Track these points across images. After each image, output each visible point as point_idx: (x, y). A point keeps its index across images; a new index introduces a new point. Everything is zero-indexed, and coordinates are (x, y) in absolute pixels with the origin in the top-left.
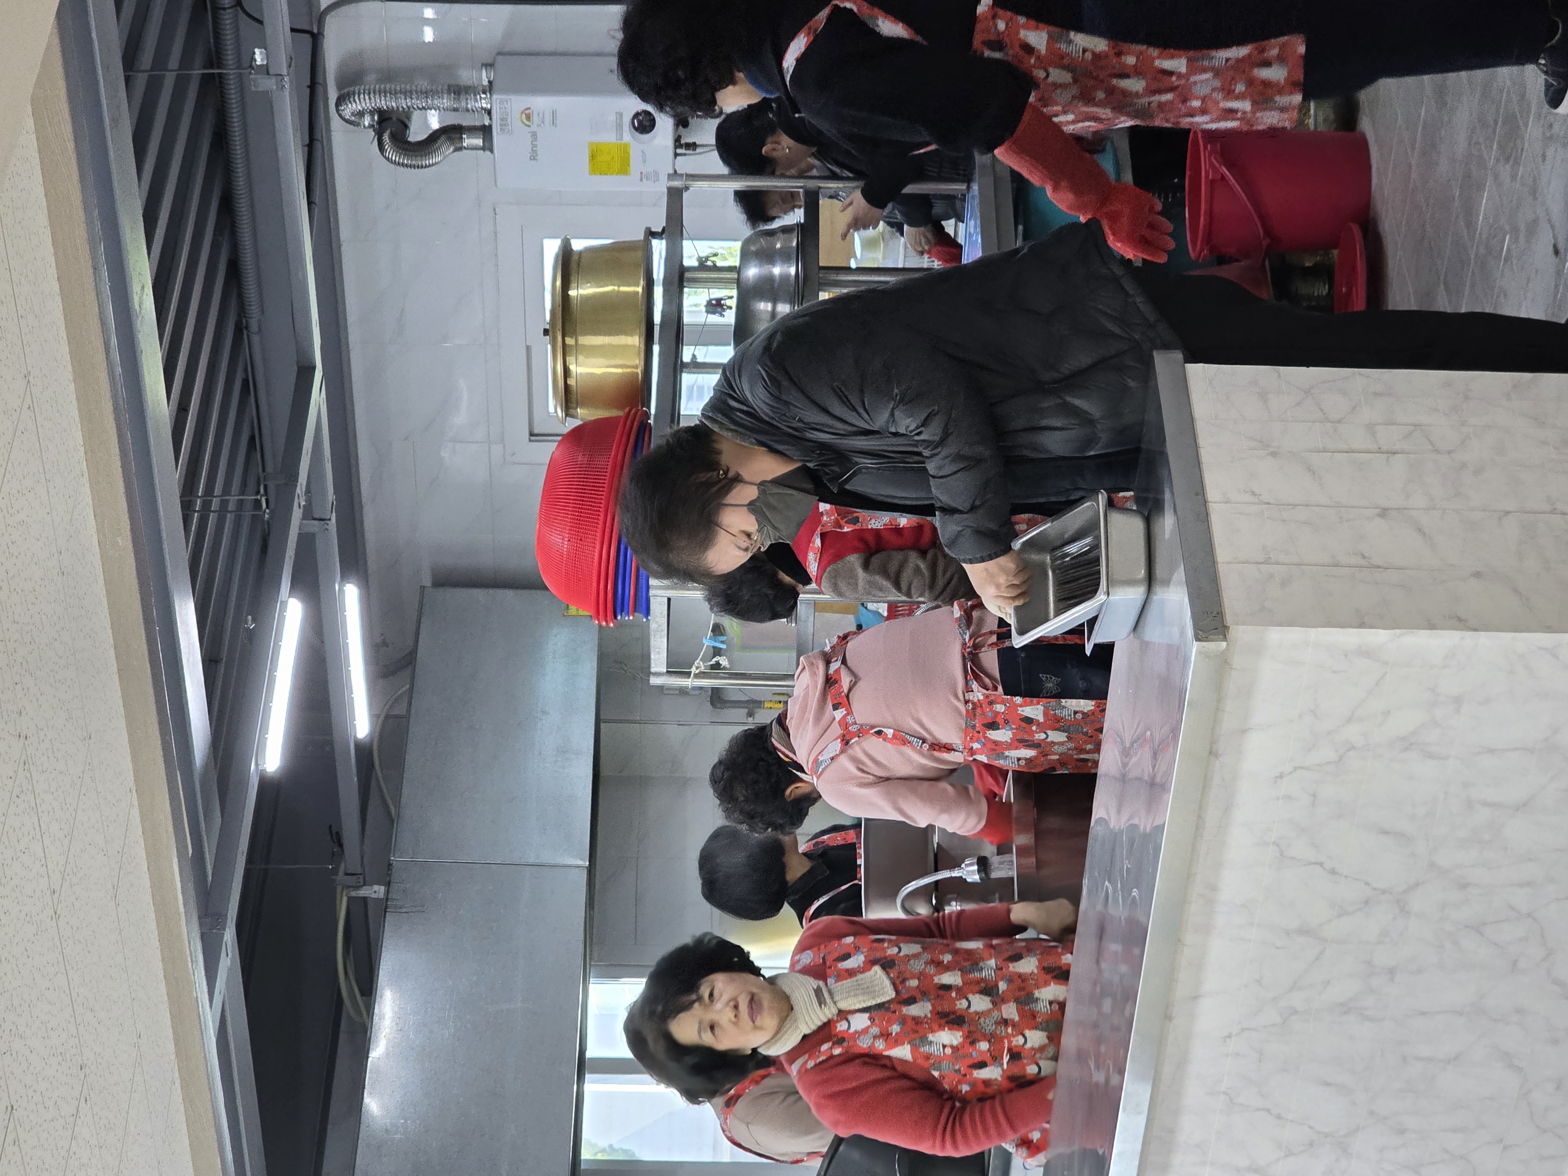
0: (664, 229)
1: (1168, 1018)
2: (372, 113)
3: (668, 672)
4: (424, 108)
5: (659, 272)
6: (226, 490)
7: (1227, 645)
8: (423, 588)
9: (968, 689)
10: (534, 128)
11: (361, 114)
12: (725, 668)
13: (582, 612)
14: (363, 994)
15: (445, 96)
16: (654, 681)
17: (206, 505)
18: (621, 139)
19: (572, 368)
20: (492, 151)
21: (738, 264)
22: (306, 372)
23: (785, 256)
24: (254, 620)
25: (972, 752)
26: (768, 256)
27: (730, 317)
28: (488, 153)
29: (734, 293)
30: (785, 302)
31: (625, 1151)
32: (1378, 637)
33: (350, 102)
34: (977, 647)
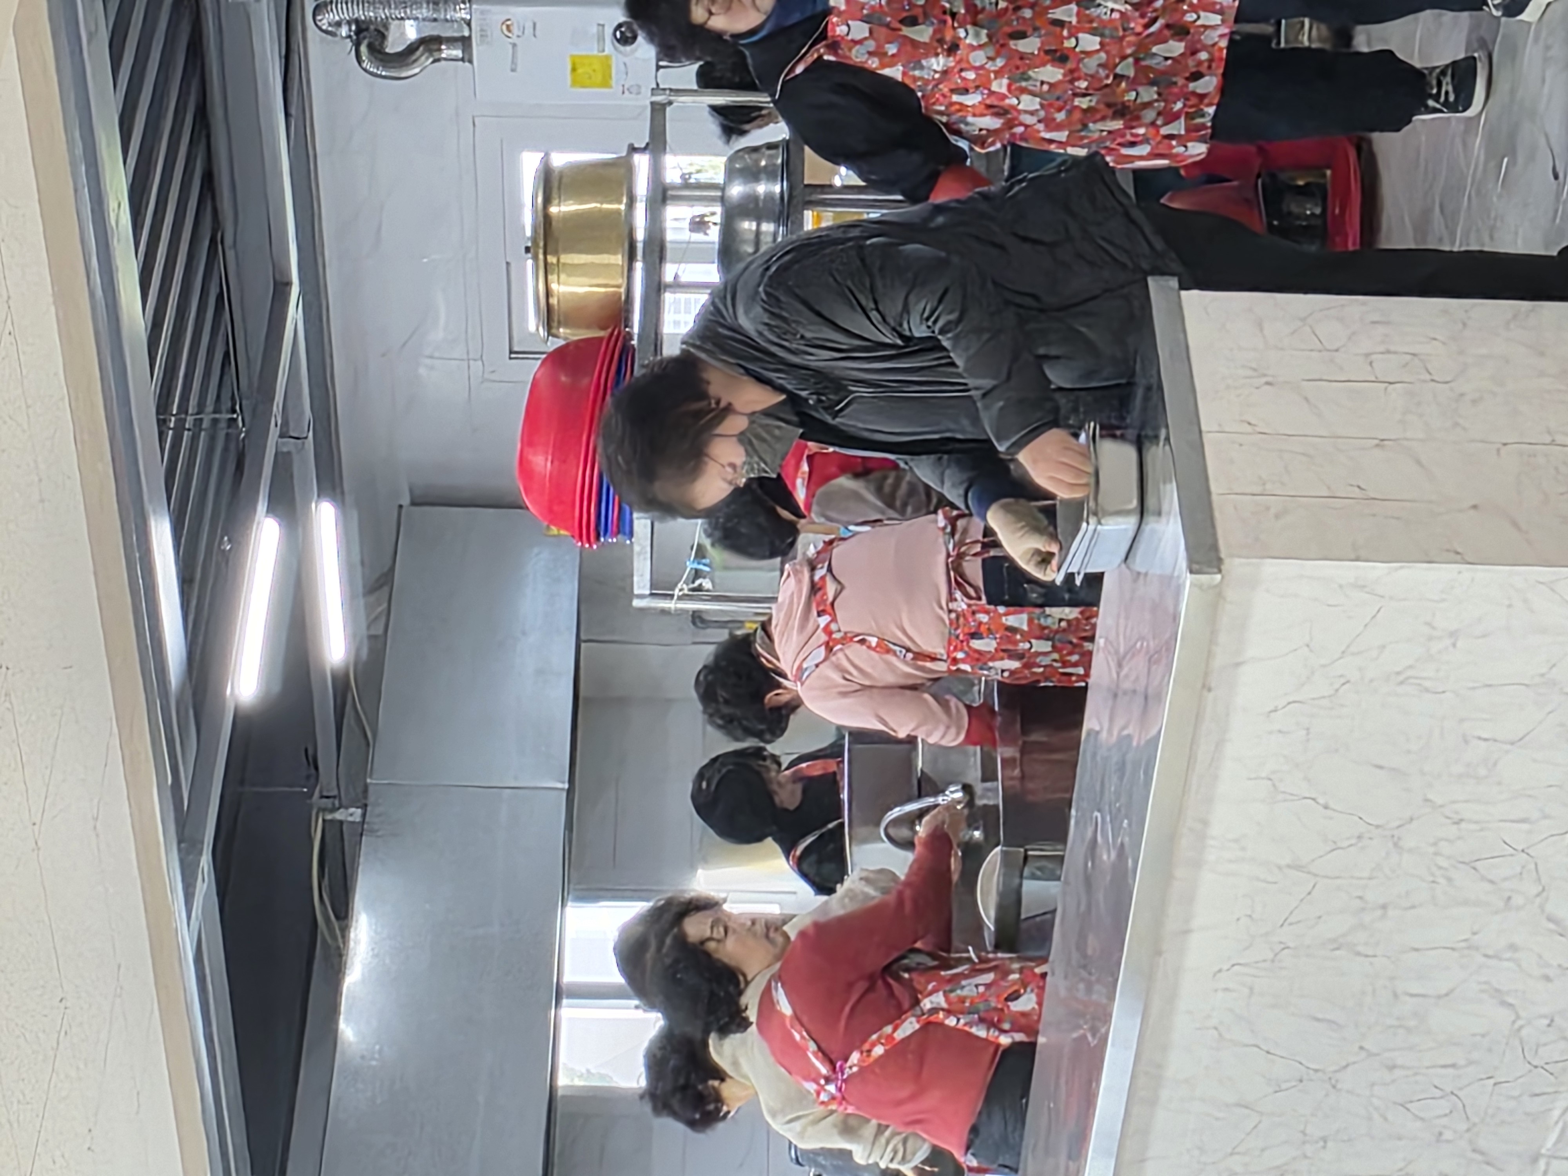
0: (647, 144)
1: (1159, 953)
2: (349, 23)
3: (652, 595)
4: (402, 19)
5: (642, 187)
6: (201, 409)
7: (1223, 578)
8: (401, 506)
9: (951, 598)
10: (514, 39)
11: (338, 24)
12: (708, 591)
13: (563, 532)
14: (338, 917)
15: (425, 5)
16: (636, 603)
17: (180, 423)
18: (603, 51)
19: (554, 286)
20: (470, 61)
21: (722, 182)
22: (281, 288)
23: (770, 174)
24: (230, 541)
25: (955, 661)
26: (753, 174)
27: (714, 234)
28: (467, 64)
29: (718, 209)
30: (768, 222)
31: (602, 1077)
32: (1375, 570)
33: (328, 12)
34: (960, 556)
